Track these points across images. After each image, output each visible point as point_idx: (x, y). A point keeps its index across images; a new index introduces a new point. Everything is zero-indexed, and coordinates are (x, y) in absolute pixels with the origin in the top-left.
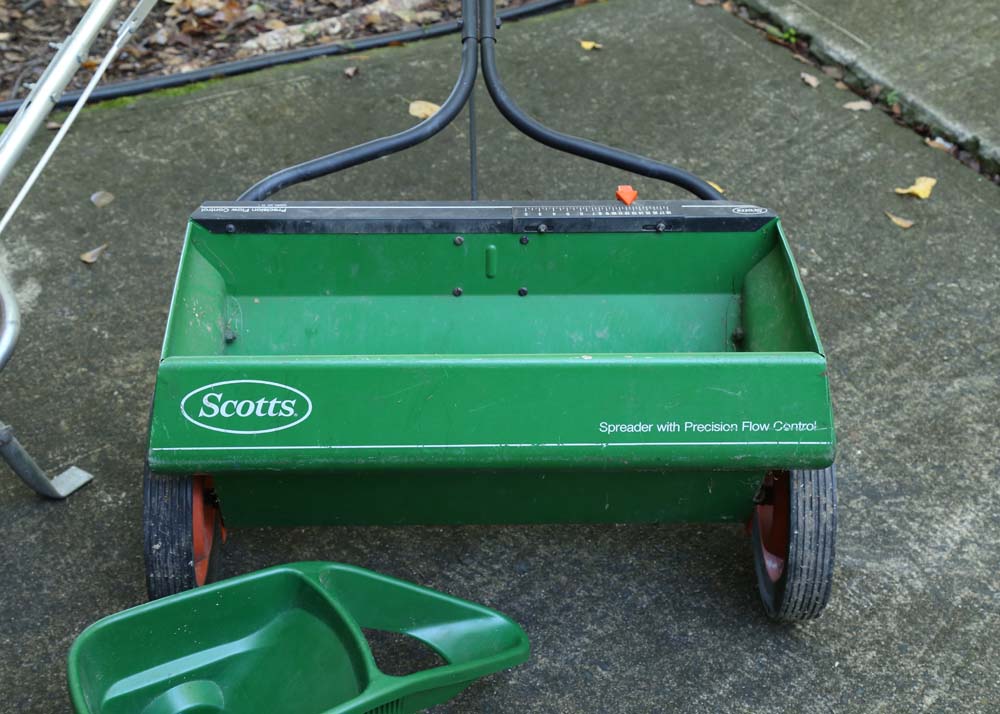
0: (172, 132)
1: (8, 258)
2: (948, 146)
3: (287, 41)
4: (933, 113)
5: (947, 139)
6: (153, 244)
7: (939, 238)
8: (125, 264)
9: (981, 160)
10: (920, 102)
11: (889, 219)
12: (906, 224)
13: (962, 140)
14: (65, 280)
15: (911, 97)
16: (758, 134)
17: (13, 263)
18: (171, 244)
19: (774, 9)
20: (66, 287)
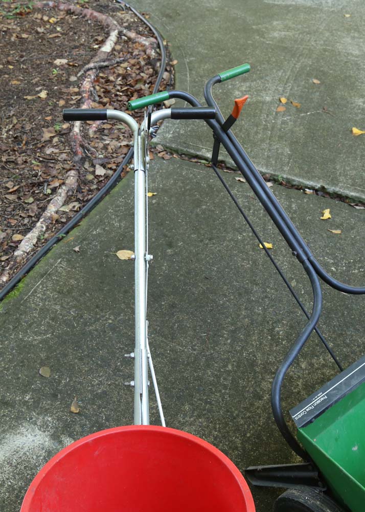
0: (35, 317)
1: (40, 430)
2: (312, 191)
3: (32, 244)
4: (298, 180)
5: (309, 189)
6: (93, 386)
7: (353, 233)
8: (93, 404)
9: (328, 194)
10: (289, 177)
11: (331, 232)
12: (338, 232)
13: (317, 188)
14: (78, 428)
15: (285, 176)
16: (251, 212)
17: (45, 432)
18: (100, 381)
19: (199, 153)
20: (82, 432)
